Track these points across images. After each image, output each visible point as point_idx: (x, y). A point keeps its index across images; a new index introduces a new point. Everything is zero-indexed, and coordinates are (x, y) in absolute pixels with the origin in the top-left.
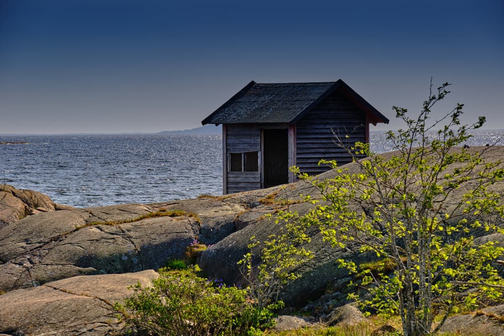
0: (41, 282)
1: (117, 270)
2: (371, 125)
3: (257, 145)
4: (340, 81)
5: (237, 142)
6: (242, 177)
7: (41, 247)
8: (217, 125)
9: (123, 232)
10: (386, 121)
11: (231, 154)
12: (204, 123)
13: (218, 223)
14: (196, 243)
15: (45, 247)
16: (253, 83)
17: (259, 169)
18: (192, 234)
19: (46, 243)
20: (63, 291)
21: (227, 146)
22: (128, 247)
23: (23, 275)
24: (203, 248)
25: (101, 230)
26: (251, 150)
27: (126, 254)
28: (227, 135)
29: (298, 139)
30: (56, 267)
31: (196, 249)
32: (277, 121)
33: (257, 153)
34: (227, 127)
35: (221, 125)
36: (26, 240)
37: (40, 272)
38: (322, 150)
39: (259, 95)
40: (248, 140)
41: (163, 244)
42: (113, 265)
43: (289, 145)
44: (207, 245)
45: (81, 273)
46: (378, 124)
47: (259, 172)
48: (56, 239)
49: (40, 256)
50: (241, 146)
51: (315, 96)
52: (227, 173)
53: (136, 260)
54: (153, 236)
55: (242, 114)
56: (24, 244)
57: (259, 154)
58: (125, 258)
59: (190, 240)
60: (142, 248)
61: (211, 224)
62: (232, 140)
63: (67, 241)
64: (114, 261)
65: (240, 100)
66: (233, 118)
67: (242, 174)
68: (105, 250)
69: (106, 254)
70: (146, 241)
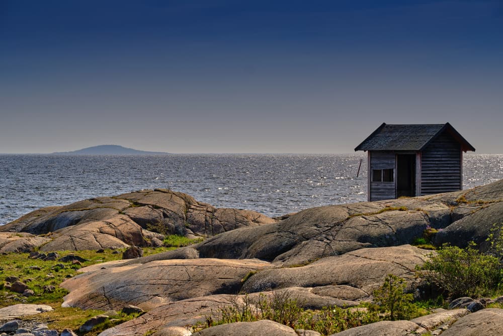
0: (340, 253)
1: (384, 244)
2: (463, 152)
3: (393, 164)
4: (448, 124)
5: (378, 162)
6: (382, 185)
7: (330, 229)
8: (365, 151)
9: (380, 220)
10: (473, 150)
11: (374, 170)
12: (356, 149)
13: (440, 215)
14: (428, 228)
15: (333, 229)
16: (384, 124)
17: (394, 180)
18: (425, 222)
19: (332, 227)
20: (365, 258)
21: (371, 165)
22: (387, 230)
23: (327, 248)
24: (434, 231)
25: (366, 219)
26: (389, 168)
27: (388, 235)
28: (371, 158)
29: (422, 161)
30: (345, 242)
31: (430, 232)
32: (409, 149)
33: (393, 169)
34: (371, 152)
35: (367, 151)
36: (316, 225)
37: (336, 246)
38: (436, 168)
39: (391, 132)
40: (386, 161)
41: (410, 228)
42: (381, 242)
43: (417, 165)
44: (436, 229)
45: (363, 247)
46: (468, 152)
47: (394, 182)
48: (338, 224)
49: (332, 235)
50: (381, 165)
51: (433, 133)
52: (371, 182)
53: (394, 239)
54: (402, 223)
55: (381, 144)
56: (315, 228)
57: (394, 171)
58: (388, 237)
59: (425, 226)
60: (397, 230)
61: (436, 215)
62: (374, 161)
63: (347, 225)
64: (381, 239)
65: (378, 135)
66: (376, 147)
67: (381, 183)
68: (374, 231)
69: (376, 234)
70: (398, 226)
